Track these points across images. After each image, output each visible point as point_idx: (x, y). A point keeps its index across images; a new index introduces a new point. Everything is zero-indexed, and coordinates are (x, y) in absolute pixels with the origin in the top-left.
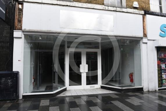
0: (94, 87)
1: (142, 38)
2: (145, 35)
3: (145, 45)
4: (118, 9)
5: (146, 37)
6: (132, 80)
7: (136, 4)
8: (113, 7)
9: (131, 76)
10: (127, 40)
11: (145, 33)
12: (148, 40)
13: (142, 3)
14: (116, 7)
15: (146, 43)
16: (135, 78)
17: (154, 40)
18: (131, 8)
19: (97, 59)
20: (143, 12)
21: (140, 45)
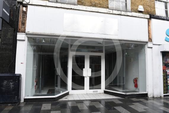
0: (97, 91)
1: (147, 42)
2: (150, 40)
3: (150, 49)
4: (123, 13)
5: (151, 41)
6: (136, 86)
7: (141, 8)
8: (118, 11)
9: (136, 81)
10: (132, 44)
11: (150, 37)
12: (153, 44)
13: (148, 7)
14: (121, 11)
15: (152, 48)
16: (140, 83)
17: (159, 45)
18: (136, 12)
19: (101, 63)
20: (148, 16)
21: (145, 50)
